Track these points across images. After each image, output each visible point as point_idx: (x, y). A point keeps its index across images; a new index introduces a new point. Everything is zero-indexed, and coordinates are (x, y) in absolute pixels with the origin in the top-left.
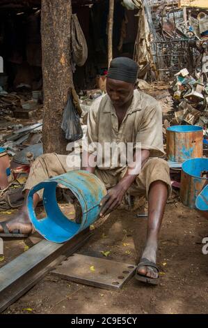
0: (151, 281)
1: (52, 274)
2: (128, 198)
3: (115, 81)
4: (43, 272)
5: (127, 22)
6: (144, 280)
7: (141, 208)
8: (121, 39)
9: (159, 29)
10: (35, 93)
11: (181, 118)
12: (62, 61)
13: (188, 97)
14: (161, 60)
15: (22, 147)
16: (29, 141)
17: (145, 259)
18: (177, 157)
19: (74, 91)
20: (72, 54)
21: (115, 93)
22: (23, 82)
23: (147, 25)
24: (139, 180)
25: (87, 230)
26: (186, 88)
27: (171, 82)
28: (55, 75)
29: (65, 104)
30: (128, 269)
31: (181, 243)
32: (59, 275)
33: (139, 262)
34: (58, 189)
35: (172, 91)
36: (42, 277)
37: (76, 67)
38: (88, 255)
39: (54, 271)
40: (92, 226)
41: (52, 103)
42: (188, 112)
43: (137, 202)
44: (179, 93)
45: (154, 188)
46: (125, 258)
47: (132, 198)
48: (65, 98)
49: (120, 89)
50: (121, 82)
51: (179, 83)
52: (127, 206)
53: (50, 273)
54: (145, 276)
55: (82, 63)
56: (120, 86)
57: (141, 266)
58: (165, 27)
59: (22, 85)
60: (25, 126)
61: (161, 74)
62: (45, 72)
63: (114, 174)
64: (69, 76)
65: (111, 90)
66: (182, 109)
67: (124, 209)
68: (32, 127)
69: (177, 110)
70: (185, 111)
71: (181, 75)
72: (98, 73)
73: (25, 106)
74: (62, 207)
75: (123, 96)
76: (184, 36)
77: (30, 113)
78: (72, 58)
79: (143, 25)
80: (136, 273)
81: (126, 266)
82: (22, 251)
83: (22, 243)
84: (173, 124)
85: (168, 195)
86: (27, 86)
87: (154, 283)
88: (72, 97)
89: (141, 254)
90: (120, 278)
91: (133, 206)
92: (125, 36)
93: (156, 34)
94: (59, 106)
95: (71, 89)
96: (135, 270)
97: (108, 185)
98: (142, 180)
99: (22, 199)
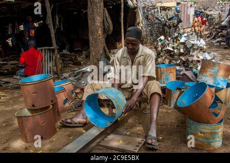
0: (155, 147)
1: (100, 145)
2: (138, 103)
3: (130, 38)
4: (94, 144)
5: (130, 14)
6: (151, 147)
7: (145, 109)
8: (128, 23)
9: (147, 18)
10: (84, 53)
11: (162, 62)
12: (100, 32)
13: (165, 50)
14: (149, 33)
15: (79, 79)
16: (82, 76)
17: (150, 136)
18: (162, 81)
19: (106, 48)
20: (104, 29)
21: (130, 45)
22: (78, 47)
23: (140, 15)
24: (144, 93)
25: (117, 121)
26: (163, 46)
27: (155, 43)
28: (96, 39)
29: (102, 55)
30: (141, 142)
31: (168, 127)
32: (103, 146)
33: (147, 137)
34: (99, 100)
35: (156, 48)
36: (94, 147)
37: (107, 35)
38: (118, 134)
39: (100, 144)
40: (119, 119)
41: (95, 55)
42: (165, 58)
43: (143, 105)
44: (160, 49)
45: (153, 96)
46: (138, 135)
47: (140, 103)
48: (101, 52)
49: (133, 42)
50: (134, 38)
51: (160, 44)
52: (137, 108)
53: (98, 145)
54: (151, 144)
55: (110, 33)
56: (133, 41)
57: (149, 139)
58: (150, 17)
59: (77, 49)
60: (79, 69)
61: (149, 40)
62: (91, 38)
63: (130, 90)
64: (103, 40)
65: (128, 44)
66: (162, 57)
67: (136, 109)
68: (83, 69)
69: (159, 58)
70: (164, 58)
71: (160, 39)
72: (116, 41)
73: (79, 59)
74: (102, 110)
75: (134, 47)
76: (160, 20)
77: (82, 62)
78: (105, 31)
79: (139, 16)
80: (146, 143)
81: (139, 140)
82: (82, 133)
83: (81, 129)
84: (158, 64)
85: (161, 100)
86: (80, 49)
87: (157, 148)
88: (105, 51)
89: (148, 133)
90: (137, 146)
91: (140, 108)
92: (129, 21)
93: (146, 21)
94: (98, 56)
95: (104, 47)
96: (145, 142)
97: (127, 97)
98: (146, 93)
99: (81, 106)
